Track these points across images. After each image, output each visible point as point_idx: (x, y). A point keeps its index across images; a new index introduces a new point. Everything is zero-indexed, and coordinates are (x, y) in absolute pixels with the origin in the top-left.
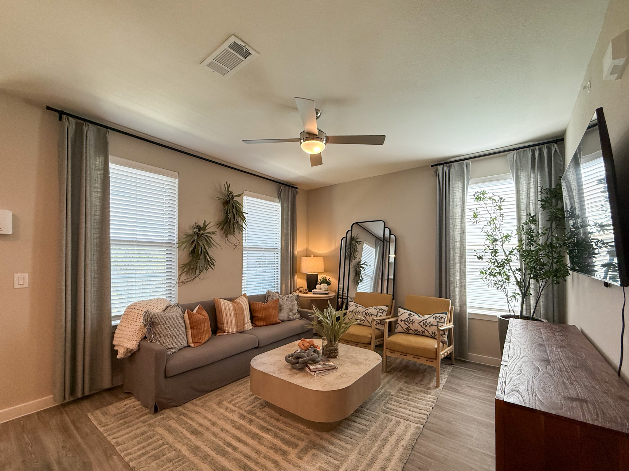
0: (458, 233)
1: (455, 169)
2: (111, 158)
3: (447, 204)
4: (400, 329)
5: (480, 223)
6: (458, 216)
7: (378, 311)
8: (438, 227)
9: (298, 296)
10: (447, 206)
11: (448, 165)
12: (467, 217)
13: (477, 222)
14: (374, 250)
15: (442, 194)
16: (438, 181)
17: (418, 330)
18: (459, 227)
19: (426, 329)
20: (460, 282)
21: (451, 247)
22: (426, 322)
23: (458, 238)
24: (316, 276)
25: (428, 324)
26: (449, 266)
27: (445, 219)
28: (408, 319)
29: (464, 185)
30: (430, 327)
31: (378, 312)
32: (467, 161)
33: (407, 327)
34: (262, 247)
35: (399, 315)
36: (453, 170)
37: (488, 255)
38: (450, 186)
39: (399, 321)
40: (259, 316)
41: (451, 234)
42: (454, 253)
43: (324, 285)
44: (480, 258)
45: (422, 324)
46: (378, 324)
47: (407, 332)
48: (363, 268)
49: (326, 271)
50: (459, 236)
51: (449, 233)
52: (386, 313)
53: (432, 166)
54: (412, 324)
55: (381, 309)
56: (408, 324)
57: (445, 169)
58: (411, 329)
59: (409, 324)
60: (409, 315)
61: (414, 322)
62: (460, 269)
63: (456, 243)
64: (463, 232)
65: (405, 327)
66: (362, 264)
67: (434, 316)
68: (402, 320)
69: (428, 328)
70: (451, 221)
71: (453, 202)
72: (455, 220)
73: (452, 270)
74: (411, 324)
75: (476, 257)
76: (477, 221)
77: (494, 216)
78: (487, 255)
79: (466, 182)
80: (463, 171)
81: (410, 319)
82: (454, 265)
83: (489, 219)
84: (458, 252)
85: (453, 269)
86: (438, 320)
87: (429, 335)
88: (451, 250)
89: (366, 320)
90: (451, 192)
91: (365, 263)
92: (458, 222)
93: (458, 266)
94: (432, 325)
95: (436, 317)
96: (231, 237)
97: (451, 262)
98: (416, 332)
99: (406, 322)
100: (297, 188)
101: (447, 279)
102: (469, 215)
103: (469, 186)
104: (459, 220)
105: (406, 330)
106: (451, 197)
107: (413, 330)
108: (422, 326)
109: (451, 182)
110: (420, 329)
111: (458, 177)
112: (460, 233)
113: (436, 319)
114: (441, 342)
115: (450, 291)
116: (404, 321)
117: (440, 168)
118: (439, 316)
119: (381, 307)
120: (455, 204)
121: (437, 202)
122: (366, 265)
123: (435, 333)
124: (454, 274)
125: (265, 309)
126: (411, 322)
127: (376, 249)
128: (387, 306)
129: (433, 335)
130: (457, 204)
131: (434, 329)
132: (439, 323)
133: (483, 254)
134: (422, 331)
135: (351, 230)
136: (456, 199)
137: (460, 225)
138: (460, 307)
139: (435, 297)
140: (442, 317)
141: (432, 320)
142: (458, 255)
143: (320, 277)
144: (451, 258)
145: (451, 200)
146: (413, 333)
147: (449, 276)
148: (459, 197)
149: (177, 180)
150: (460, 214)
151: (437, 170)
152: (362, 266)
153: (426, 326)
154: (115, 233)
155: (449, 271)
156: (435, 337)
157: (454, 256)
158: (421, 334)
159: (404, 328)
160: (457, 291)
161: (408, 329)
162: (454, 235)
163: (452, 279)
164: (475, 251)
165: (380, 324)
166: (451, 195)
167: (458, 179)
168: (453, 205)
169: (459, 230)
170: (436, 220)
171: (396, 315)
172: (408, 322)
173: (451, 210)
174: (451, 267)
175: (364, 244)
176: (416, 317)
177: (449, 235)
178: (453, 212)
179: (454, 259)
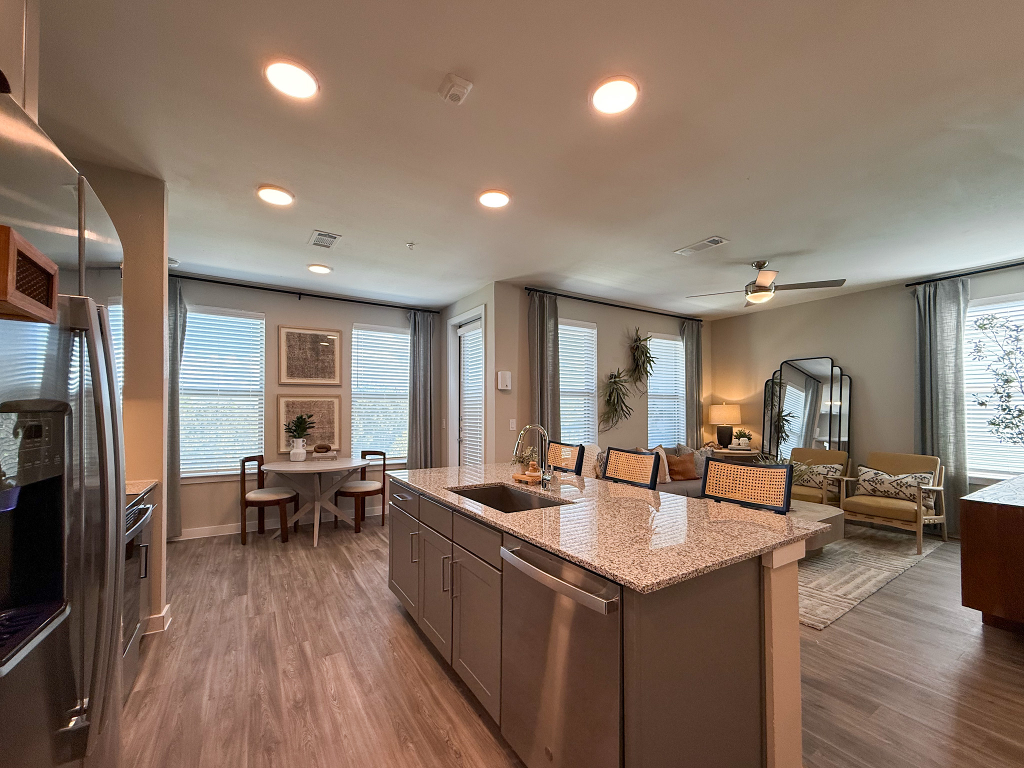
0: (951, 372)
1: (944, 289)
2: (559, 320)
3: (933, 334)
4: (862, 490)
5: (985, 359)
6: (951, 350)
7: (828, 469)
8: (918, 365)
9: (713, 451)
10: (933, 337)
11: (932, 284)
12: (964, 351)
13: (980, 358)
14: (804, 394)
15: (923, 321)
16: (917, 306)
17: (888, 491)
18: (952, 364)
19: (901, 491)
20: (956, 436)
21: (940, 391)
22: (901, 482)
23: (951, 378)
24: (730, 429)
25: (904, 484)
26: (937, 416)
27: (929, 354)
28: (875, 479)
29: (959, 310)
30: (906, 487)
31: (828, 471)
32: (963, 278)
33: (873, 487)
34: (664, 394)
35: (860, 474)
36: (942, 290)
37: (996, 400)
38: (937, 312)
39: (861, 482)
40: (676, 469)
41: (940, 373)
42: (945, 398)
43: (743, 440)
44: (982, 404)
45: (894, 484)
46: (830, 484)
47: (874, 493)
48: (787, 421)
49: (744, 423)
50: (952, 375)
51: (937, 372)
52: (840, 473)
53: (907, 286)
54: (880, 484)
55: (833, 468)
56: (874, 484)
57: (927, 289)
58: (879, 491)
59: (876, 484)
60: (875, 474)
61: (883, 482)
62: (956, 418)
63: (947, 385)
64: (958, 370)
65: (870, 488)
66: (786, 416)
67: (913, 476)
68: (864, 480)
69: (903, 489)
70: (938, 357)
71: (943, 331)
72: (945, 355)
73: (942, 421)
74: (878, 484)
75: (976, 403)
76: (980, 356)
77: (1008, 348)
78: (993, 401)
79: (962, 305)
80: (957, 292)
81: (877, 479)
82: (945, 413)
83: (1001, 353)
84: (951, 397)
85: (944, 418)
86: (919, 480)
87: (906, 498)
88: (940, 394)
89: (811, 480)
90: (938, 319)
91: (790, 413)
92: (951, 359)
93: (951, 416)
94: (910, 486)
95: (915, 476)
96: (638, 383)
97: (941, 410)
98: (886, 494)
99: (871, 483)
100: (701, 321)
101: (934, 431)
102: (967, 348)
103: (968, 310)
104: (953, 355)
105: (871, 491)
106: (938, 326)
107: (882, 492)
108: (896, 486)
109: (938, 306)
110: (892, 490)
111: (950, 299)
112: (953, 371)
113: (916, 479)
114: (923, 505)
115: (938, 448)
116: (869, 481)
117: (920, 288)
118: (921, 476)
119: (833, 466)
120: (945, 335)
121: (915, 333)
122: (792, 417)
123: (914, 495)
124: (945, 425)
125: (681, 462)
126: (878, 481)
127: (806, 392)
128: (842, 465)
129: (912, 498)
130: (949, 334)
131: (913, 491)
132: (920, 484)
133: (988, 399)
134: (895, 492)
135: (781, 370)
136: (946, 328)
137: (954, 361)
138: (956, 468)
139: (915, 454)
140: (924, 477)
141: (910, 480)
142: (952, 400)
143: (735, 430)
144: (940, 404)
145: (939, 330)
146: (881, 494)
147: (938, 428)
148: (951, 324)
149: (596, 330)
150: (954, 347)
151: (915, 291)
152: (786, 418)
153: (901, 487)
154: (562, 387)
155: (937, 422)
156: (915, 500)
157: (944, 402)
158: (894, 496)
159: (869, 490)
160: (951, 448)
161: (873, 490)
162: (944, 374)
163: (942, 432)
164: (974, 395)
165: (833, 485)
166: (938, 323)
167: (949, 302)
168: (942, 336)
169: (953, 367)
170: (915, 356)
171: (854, 474)
172: (873, 481)
173: (938, 343)
174: (941, 417)
175: (788, 387)
176: (887, 476)
177: (937, 375)
178: (942, 345)
179: (945, 406)
